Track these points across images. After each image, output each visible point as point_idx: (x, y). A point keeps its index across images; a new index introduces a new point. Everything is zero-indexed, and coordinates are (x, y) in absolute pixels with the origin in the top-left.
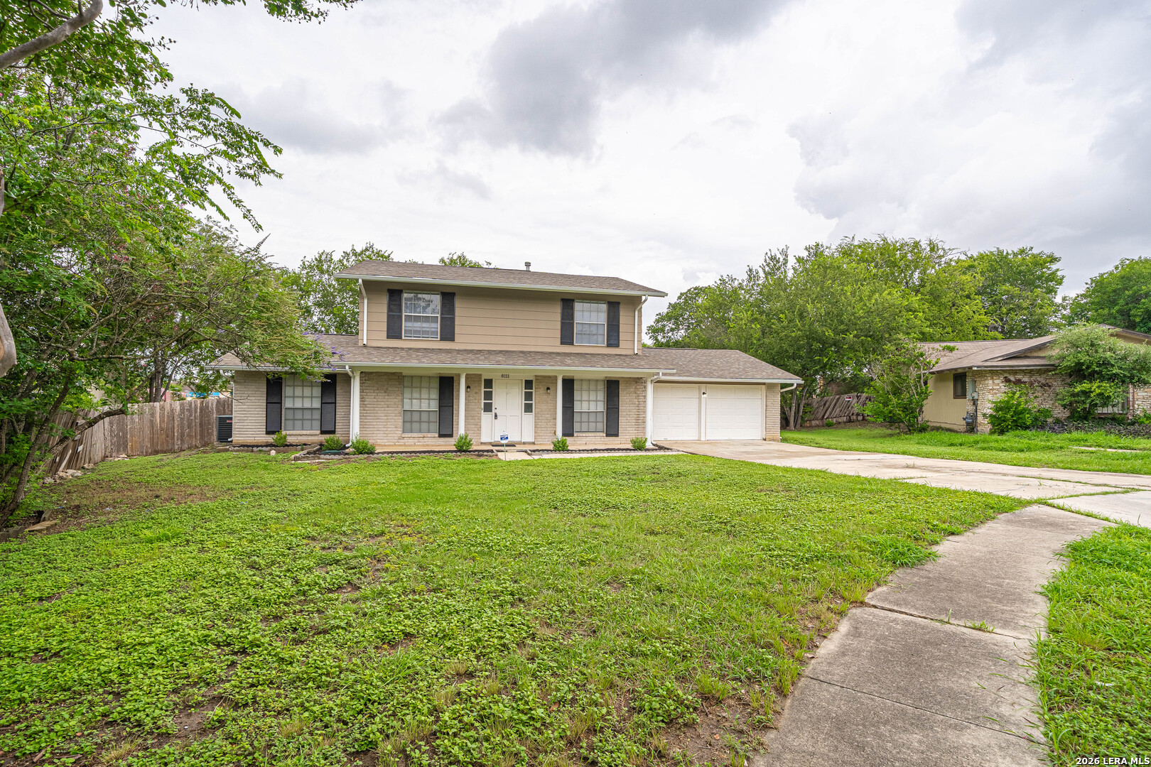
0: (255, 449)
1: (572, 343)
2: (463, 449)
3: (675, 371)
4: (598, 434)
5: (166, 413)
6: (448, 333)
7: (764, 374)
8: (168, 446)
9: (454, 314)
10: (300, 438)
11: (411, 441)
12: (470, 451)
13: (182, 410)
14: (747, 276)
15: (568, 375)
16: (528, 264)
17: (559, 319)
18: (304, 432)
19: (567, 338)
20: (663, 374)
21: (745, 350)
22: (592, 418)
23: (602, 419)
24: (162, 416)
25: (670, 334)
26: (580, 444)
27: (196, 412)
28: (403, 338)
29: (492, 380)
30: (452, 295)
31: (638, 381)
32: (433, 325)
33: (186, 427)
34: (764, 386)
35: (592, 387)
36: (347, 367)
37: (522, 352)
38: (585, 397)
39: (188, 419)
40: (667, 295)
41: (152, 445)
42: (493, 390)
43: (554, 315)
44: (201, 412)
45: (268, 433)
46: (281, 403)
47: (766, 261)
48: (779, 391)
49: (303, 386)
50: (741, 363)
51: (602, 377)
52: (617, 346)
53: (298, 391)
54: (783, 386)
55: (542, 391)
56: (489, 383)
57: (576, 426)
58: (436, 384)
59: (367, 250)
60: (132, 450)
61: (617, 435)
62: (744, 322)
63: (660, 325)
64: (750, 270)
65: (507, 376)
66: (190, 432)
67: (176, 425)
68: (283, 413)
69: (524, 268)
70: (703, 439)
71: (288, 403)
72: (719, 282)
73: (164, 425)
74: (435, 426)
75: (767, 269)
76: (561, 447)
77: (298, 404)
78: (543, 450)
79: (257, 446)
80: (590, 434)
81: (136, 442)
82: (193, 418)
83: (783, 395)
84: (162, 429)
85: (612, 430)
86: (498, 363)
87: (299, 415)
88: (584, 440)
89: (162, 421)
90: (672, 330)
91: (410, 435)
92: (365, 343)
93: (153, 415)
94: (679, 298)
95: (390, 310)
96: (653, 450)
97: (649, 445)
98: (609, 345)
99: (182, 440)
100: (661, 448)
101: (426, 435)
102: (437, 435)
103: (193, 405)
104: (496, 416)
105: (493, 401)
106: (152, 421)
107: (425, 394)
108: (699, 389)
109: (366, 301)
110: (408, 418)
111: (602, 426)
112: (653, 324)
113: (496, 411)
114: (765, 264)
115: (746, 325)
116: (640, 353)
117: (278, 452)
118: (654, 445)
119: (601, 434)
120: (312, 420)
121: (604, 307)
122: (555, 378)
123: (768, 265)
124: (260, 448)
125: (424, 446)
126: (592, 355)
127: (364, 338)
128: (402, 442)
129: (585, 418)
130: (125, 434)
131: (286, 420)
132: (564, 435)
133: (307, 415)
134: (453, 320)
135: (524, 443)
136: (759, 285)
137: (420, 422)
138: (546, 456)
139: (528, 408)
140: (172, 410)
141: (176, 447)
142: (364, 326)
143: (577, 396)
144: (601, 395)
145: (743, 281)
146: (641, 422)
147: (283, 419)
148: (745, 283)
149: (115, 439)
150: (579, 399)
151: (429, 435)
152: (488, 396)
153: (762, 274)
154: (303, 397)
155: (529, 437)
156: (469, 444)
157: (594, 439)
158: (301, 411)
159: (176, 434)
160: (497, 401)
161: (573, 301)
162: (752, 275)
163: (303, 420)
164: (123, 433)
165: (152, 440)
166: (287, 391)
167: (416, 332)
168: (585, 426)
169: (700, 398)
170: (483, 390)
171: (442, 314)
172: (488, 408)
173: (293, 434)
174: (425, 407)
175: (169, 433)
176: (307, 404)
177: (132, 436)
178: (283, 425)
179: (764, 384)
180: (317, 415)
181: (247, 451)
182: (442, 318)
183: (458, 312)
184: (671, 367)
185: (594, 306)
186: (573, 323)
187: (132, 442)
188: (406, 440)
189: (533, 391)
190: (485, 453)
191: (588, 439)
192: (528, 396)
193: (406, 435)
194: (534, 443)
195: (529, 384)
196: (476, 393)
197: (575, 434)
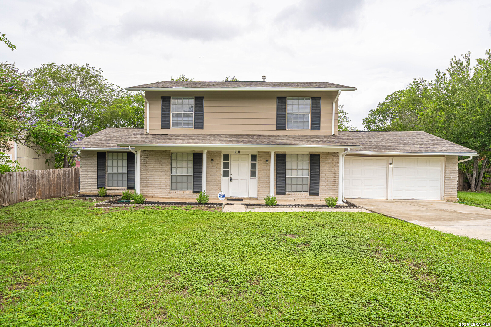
0: (87, 198)
1: (284, 128)
2: (202, 202)
3: (361, 147)
4: (304, 193)
5: (56, 175)
6: (199, 125)
7: (443, 148)
8: (57, 194)
9: (203, 111)
10: (116, 191)
11: (176, 195)
12: (207, 204)
13: (65, 174)
14: (435, 78)
15: (281, 151)
16: (264, 77)
17: (276, 111)
18: (118, 188)
19: (281, 125)
20: (351, 150)
21: (431, 131)
22: (300, 181)
23: (307, 182)
24: (54, 177)
25: (380, 124)
26: (290, 201)
27: (72, 175)
28: (171, 128)
29: (228, 155)
30: (202, 98)
31: (334, 155)
32: (190, 119)
33: (67, 183)
34: (443, 158)
35: (300, 158)
36: (129, 147)
37: (248, 135)
38: (294, 167)
39: (68, 179)
40: (356, 89)
41: (49, 193)
42: (229, 162)
43: (272, 108)
44: (75, 175)
45: (98, 188)
46: (105, 170)
47: (451, 65)
48: (456, 161)
49: (118, 160)
50: (425, 141)
51: (307, 152)
52: (319, 129)
53: (115, 163)
54: (460, 158)
55: (263, 162)
56: (226, 157)
57: (288, 187)
58: (191, 158)
59: (180, 79)
60: (38, 196)
61: (318, 194)
62: (430, 110)
63: (372, 118)
64: (439, 73)
65: (239, 152)
66: (69, 186)
67: (61, 182)
68: (107, 176)
69: (262, 80)
70: (390, 198)
71: (110, 170)
72: (413, 84)
73: (55, 182)
74: (191, 186)
75: (452, 70)
76: (271, 203)
77: (115, 171)
78: (256, 205)
79: (89, 196)
80: (297, 193)
81: (40, 191)
82: (70, 178)
83: (460, 165)
84: (54, 184)
85: (314, 190)
86: (227, 143)
87: (115, 177)
88: (293, 198)
89: (54, 180)
90: (381, 121)
91: (175, 191)
92: (148, 132)
93: (49, 176)
94: (387, 99)
95: (163, 110)
96: (344, 207)
97: (340, 202)
98: (312, 129)
99: (65, 191)
100: (350, 205)
101: (184, 191)
102: (192, 192)
103: (70, 171)
104: (231, 180)
105: (229, 169)
106: (48, 180)
107: (185, 164)
108: (387, 160)
109: (148, 105)
110: (174, 180)
111: (307, 187)
112: (367, 117)
113: (231, 176)
114: (450, 67)
115: (432, 113)
116: (336, 134)
117: (97, 200)
118: (344, 202)
119: (306, 193)
120: (123, 180)
121: (309, 102)
122: (269, 153)
123: (453, 68)
124: (90, 197)
125: (183, 198)
126: (299, 136)
127: (147, 129)
128: (170, 196)
129: (294, 182)
130: (35, 187)
131: (108, 180)
132: (277, 193)
133: (120, 177)
134: (202, 115)
135: (250, 199)
136: (445, 83)
137: (182, 183)
138: (257, 210)
139: (253, 174)
140: (59, 174)
141: (62, 194)
142: (147, 122)
143: (288, 165)
144: (307, 166)
145: (432, 81)
146: (335, 185)
147: (107, 179)
148: (434, 83)
149: (30, 189)
150: (290, 167)
151: (187, 192)
152: (226, 166)
153: (448, 76)
154: (118, 166)
155: (254, 195)
156: (207, 198)
157: (300, 197)
158: (117, 175)
159: (61, 187)
160: (232, 169)
161: (285, 98)
162: (439, 76)
163: (118, 180)
164: (34, 186)
165: (49, 190)
166: (109, 163)
167: (180, 124)
168: (294, 188)
169: (387, 167)
170: (222, 162)
171: (195, 111)
172: (226, 174)
173: (111, 190)
174: (185, 173)
175: (57, 186)
176: (120, 171)
177: (38, 188)
178: (106, 183)
179: (443, 156)
180: (125, 177)
181: (82, 199)
182: (195, 114)
183: (206, 109)
184: (358, 144)
185: (301, 101)
186: (285, 114)
187: (38, 191)
188: (172, 195)
189: (257, 162)
190: (215, 206)
191: (296, 197)
192: (253, 166)
193: (172, 191)
194: (257, 199)
195: (254, 157)
196: (217, 164)
197: (287, 193)
